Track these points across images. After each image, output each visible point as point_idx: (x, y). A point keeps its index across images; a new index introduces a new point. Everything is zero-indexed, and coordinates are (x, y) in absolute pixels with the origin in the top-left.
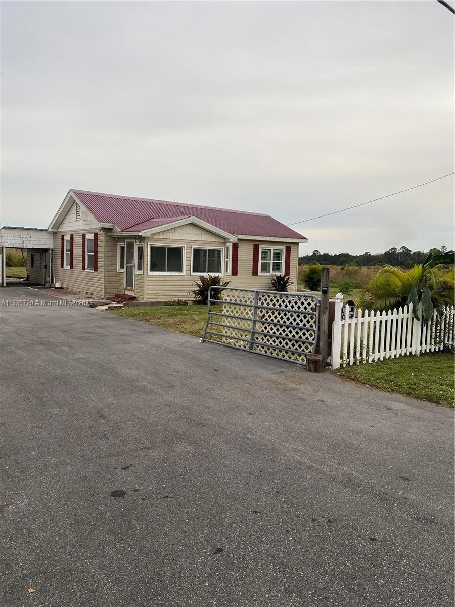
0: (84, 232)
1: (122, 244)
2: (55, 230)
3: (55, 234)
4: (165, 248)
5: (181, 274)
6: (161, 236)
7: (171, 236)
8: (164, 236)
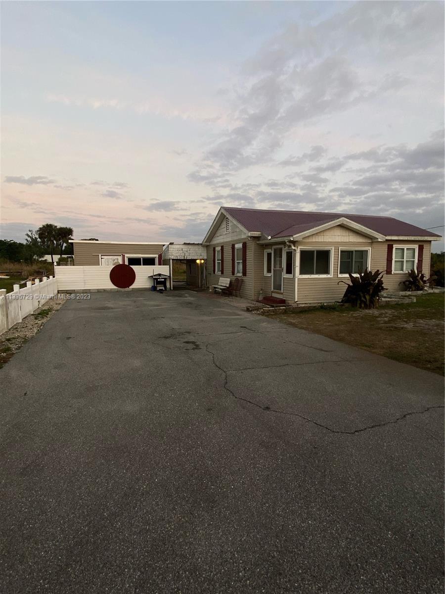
0: (233, 243)
1: (269, 251)
2: (208, 244)
3: (207, 246)
4: (313, 251)
5: (329, 276)
6: (310, 240)
7: (320, 239)
8: (314, 240)
